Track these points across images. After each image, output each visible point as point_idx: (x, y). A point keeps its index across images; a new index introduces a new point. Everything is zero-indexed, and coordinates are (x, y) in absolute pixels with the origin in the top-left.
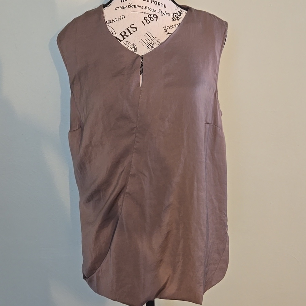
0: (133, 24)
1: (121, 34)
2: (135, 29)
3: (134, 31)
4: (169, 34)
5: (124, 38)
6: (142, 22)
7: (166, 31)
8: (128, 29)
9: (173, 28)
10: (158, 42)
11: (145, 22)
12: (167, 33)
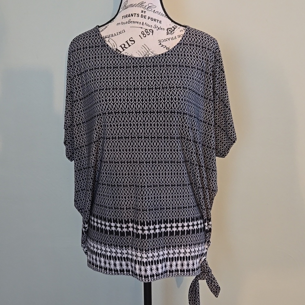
0: (132, 38)
1: (121, 46)
2: (134, 42)
3: (132, 44)
4: (163, 46)
5: (124, 50)
6: (140, 36)
7: (161, 44)
8: (127, 42)
9: (167, 41)
10: (153, 53)
11: (142, 36)
12: (161, 45)
